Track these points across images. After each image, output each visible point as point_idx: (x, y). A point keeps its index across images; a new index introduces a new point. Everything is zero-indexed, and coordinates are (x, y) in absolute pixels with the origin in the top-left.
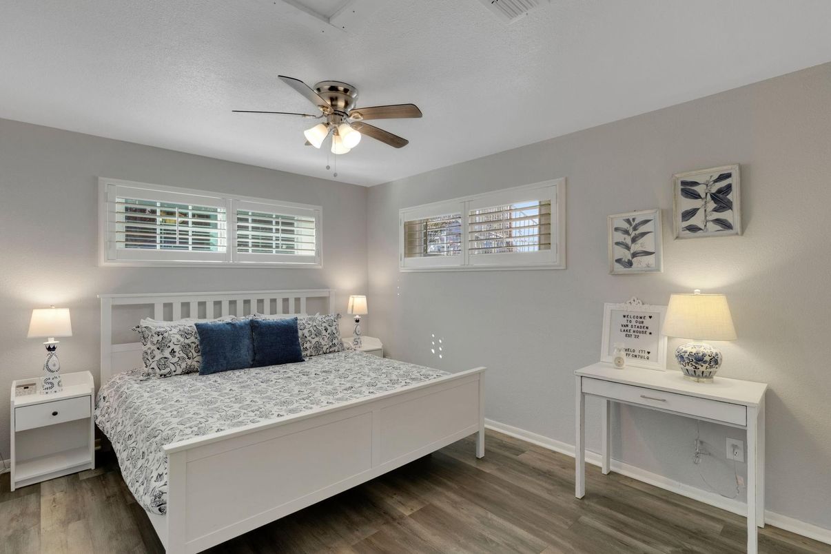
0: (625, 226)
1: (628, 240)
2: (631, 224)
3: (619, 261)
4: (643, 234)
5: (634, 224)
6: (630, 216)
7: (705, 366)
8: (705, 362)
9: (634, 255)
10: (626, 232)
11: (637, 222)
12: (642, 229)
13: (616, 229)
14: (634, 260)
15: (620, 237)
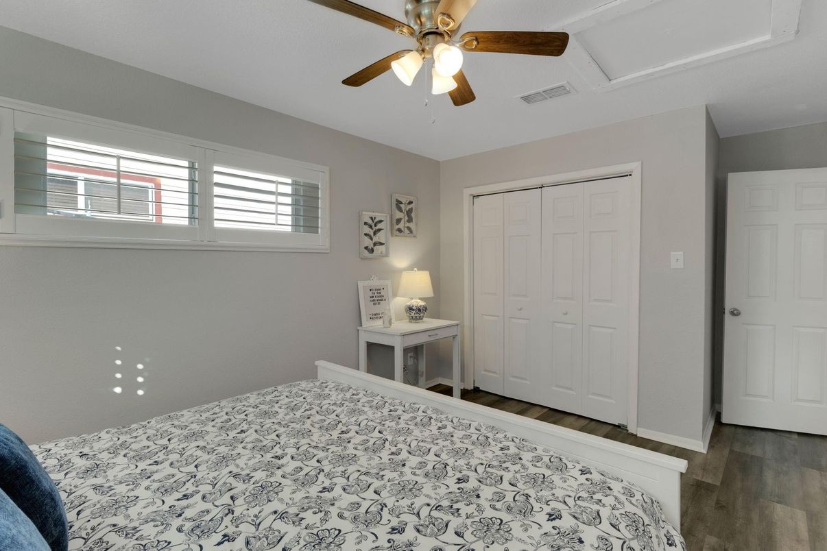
0: (370, 222)
1: (372, 234)
2: (373, 221)
3: (366, 248)
4: (380, 230)
5: (375, 221)
6: (373, 215)
7: (414, 312)
8: (413, 310)
9: (375, 244)
10: (371, 227)
11: (376, 220)
12: (379, 226)
13: (365, 223)
14: (375, 248)
15: (367, 230)
